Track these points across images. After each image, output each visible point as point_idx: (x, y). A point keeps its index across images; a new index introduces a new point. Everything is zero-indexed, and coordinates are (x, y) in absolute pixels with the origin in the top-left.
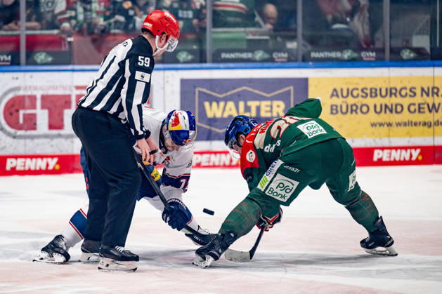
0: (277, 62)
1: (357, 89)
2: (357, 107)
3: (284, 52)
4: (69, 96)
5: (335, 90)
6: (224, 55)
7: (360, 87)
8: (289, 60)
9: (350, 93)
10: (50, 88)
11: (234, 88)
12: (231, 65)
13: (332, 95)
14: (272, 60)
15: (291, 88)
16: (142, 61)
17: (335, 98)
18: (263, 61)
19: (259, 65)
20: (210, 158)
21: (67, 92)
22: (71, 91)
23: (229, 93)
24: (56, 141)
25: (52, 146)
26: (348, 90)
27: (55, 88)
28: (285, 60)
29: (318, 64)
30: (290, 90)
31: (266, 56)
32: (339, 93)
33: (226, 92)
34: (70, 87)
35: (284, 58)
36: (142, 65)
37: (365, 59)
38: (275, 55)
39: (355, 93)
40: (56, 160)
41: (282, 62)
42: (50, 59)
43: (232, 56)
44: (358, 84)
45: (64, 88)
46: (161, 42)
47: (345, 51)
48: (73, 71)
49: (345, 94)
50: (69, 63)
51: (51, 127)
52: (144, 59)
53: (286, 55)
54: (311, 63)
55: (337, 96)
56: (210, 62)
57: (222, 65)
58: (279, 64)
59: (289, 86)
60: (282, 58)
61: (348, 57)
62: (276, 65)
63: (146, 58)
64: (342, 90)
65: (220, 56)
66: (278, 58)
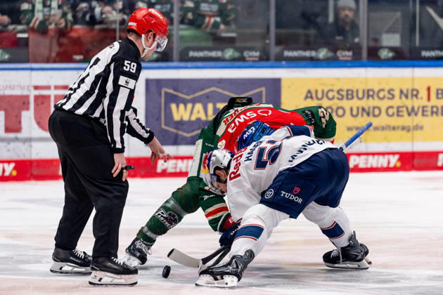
0: (248, 61)
1: (332, 90)
2: (332, 109)
3: (256, 51)
4: (27, 97)
5: (309, 92)
6: (192, 54)
7: (336, 88)
8: (261, 59)
9: (325, 94)
10: (6, 87)
11: (202, 89)
12: (200, 64)
13: (306, 97)
14: (242, 59)
15: (263, 89)
16: (128, 65)
17: (309, 100)
18: (234, 60)
19: (229, 64)
20: (176, 164)
21: (25, 93)
22: (30, 91)
23: (197, 95)
24: (12, 145)
25: (9, 150)
26: (323, 91)
27: (12, 88)
28: (257, 59)
29: (291, 64)
30: (262, 92)
31: (237, 55)
32: (314, 95)
33: (194, 93)
34: (28, 87)
35: (256, 57)
36: (128, 70)
37: (341, 58)
38: (246, 54)
39: (330, 95)
40: (12, 165)
41: (253, 61)
42: (7, 57)
43: (201, 54)
44: (333, 85)
45: (22, 88)
46: (148, 41)
47: (320, 50)
48: (32, 69)
49: (320, 96)
50: (28, 61)
51: (7, 130)
52: (130, 64)
53: (257, 54)
54: (284, 63)
55: (311, 97)
56: (177, 61)
57: (189, 64)
58: (251, 64)
59: (261, 86)
60: (253, 57)
61: (324, 56)
62: (247, 64)
63: (133, 64)
64: (316, 91)
65: (188, 54)
66: (250, 57)
